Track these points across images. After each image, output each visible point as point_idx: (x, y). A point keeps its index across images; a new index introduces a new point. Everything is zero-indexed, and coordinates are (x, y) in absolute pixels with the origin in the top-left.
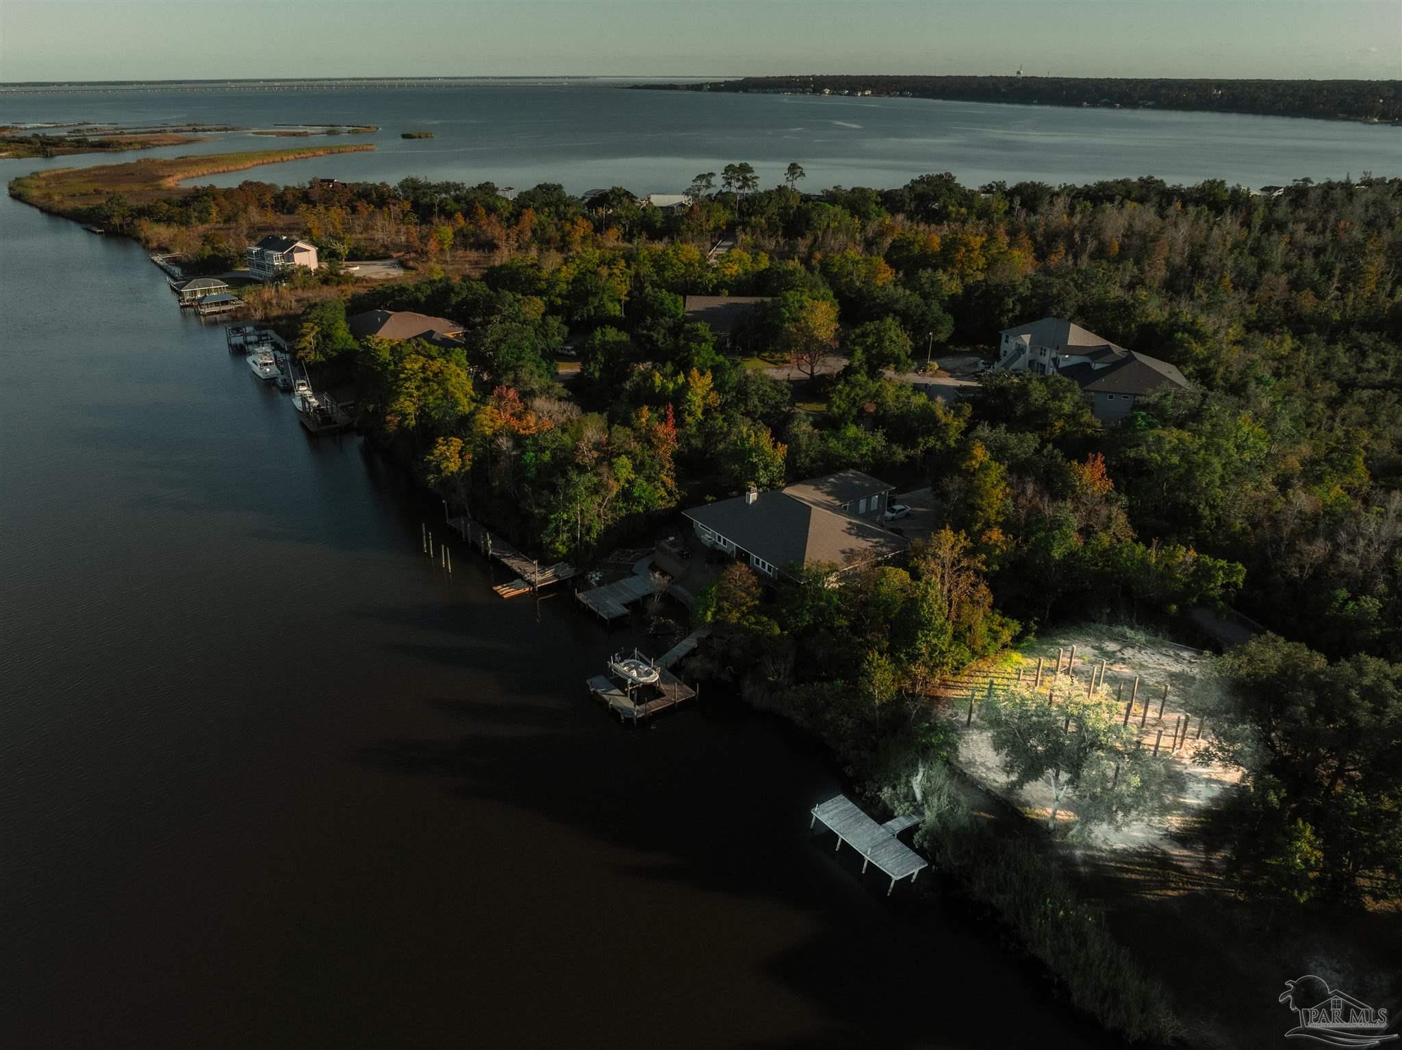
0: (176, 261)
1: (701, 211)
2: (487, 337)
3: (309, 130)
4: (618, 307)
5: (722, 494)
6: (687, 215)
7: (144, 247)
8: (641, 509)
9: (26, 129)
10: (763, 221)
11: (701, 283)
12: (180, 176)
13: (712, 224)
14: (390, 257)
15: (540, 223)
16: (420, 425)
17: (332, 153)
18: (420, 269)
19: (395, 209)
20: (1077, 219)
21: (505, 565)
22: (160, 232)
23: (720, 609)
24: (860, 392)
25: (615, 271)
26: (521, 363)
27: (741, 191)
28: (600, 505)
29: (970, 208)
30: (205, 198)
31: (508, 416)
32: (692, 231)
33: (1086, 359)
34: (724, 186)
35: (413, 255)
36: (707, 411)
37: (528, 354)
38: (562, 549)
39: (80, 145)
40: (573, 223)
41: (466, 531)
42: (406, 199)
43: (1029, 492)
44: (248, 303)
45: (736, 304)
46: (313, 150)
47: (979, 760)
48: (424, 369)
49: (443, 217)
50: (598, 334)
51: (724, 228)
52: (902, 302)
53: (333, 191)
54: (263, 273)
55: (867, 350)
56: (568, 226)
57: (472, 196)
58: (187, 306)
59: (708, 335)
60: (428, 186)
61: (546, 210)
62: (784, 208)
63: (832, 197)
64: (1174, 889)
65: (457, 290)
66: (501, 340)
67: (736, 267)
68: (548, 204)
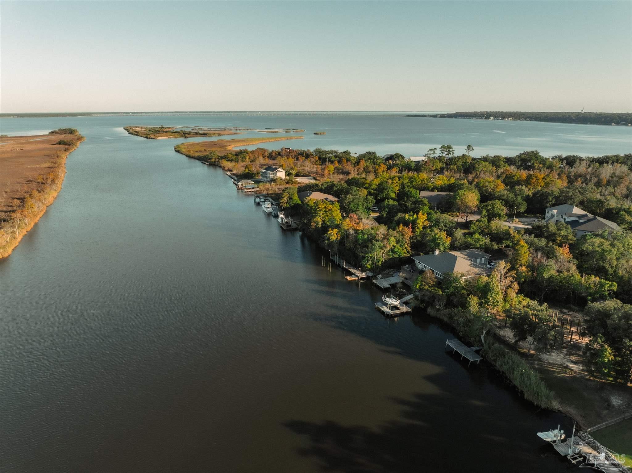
0: (234, 174)
1: (430, 163)
2: (346, 200)
3: (279, 131)
4: (394, 194)
5: (427, 253)
6: (424, 164)
7: (223, 169)
8: (397, 256)
9: (177, 128)
10: (455, 167)
11: (427, 187)
12: (233, 146)
13: (434, 168)
14: (310, 176)
15: (367, 166)
16: (322, 227)
17: (287, 139)
18: (321, 180)
19: (312, 159)
20: (590, 170)
21: (349, 270)
22: (228, 165)
23: (421, 285)
24: (482, 224)
25: (394, 181)
26: (358, 209)
27: (447, 156)
28: (383, 253)
29: (544, 165)
30: (244, 153)
31: (353, 224)
32: (426, 170)
33: (577, 219)
34: (440, 153)
35: (319, 175)
36: (424, 228)
37: (361, 207)
38: (369, 267)
39: (197, 134)
40: (379, 165)
41: (337, 260)
42: (317, 155)
43: (539, 256)
44: (261, 189)
45: (440, 195)
46: (281, 138)
47: (507, 336)
48: (325, 208)
49: (330, 163)
50: (386, 201)
51: (439, 169)
52: (506, 196)
53: (290, 152)
54: (266, 179)
55: (488, 211)
56: (377, 167)
57: (341, 155)
58: (239, 189)
59: (427, 203)
60: (325, 151)
61: (369, 161)
62: (465, 163)
63: (485, 159)
64: (567, 374)
65: (336, 185)
66: (351, 202)
67: (441, 182)
68: (370, 159)
